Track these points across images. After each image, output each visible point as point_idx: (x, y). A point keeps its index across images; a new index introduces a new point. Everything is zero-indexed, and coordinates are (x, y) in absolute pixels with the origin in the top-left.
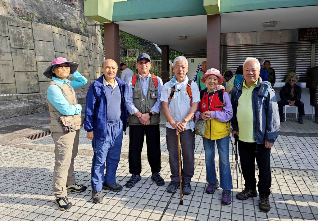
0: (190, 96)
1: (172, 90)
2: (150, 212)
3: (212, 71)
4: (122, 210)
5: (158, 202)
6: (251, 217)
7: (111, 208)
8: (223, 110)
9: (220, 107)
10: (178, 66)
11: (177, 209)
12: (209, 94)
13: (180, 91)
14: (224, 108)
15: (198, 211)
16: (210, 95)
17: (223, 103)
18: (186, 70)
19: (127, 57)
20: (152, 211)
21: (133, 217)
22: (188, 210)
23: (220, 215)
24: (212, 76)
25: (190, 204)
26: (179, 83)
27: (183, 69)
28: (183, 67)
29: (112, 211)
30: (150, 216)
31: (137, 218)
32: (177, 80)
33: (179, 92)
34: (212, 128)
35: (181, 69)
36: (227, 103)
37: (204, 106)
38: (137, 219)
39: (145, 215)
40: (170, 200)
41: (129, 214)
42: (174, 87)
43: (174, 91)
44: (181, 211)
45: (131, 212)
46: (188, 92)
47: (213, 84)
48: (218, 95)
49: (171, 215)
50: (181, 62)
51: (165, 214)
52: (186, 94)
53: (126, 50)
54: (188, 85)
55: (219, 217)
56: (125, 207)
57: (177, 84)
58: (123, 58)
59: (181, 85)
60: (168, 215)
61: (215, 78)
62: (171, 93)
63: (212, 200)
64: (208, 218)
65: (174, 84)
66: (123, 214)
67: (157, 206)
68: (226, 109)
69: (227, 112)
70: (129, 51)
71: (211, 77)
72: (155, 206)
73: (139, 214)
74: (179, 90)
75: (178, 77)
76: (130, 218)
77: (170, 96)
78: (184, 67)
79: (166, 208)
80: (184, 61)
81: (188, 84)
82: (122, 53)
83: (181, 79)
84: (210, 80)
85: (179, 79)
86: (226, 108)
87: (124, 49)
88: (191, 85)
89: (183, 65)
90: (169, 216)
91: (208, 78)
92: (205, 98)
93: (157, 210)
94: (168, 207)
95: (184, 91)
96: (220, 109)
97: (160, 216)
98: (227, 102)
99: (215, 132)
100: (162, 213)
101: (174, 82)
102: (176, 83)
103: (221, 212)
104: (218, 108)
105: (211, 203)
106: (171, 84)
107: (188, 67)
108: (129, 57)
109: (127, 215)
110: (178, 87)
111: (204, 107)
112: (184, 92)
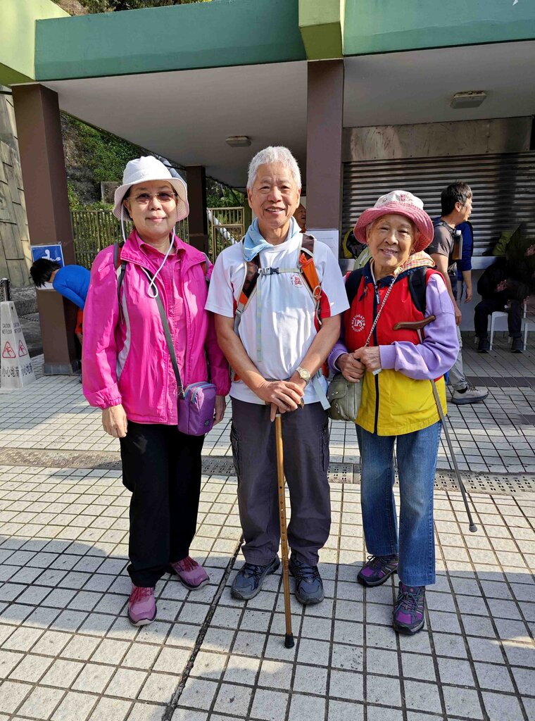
0: (312, 291)
1: (249, 272)
2: (158, 645)
3: (394, 199)
4: (69, 642)
5: (183, 606)
6: (454, 636)
7: (36, 640)
8: (425, 339)
9: (412, 329)
10: (265, 185)
11: (239, 625)
12: (378, 282)
13: (278, 273)
14: (428, 331)
15: (301, 627)
16: (380, 288)
17: (424, 312)
18: (295, 200)
19: (103, 203)
20: (163, 639)
21: (103, 666)
22: (269, 627)
23: (365, 637)
24: (393, 220)
25: (275, 605)
26: (272, 245)
27: (284, 192)
28: (283, 188)
29: (37, 649)
30: (156, 660)
31: (114, 669)
32: (263, 233)
33: (275, 276)
34: (385, 398)
35: (278, 194)
36: (440, 314)
37: (359, 323)
38: (115, 673)
39: (140, 658)
40: (218, 596)
41: (91, 657)
42: (256, 260)
43: (257, 275)
44: (250, 631)
45: (97, 648)
46: (303, 274)
47: (395, 249)
48: (409, 288)
49: (220, 649)
50: (275, 169)
51: (202, 647)
52: (299, 283)
53: (100, 184)
54: (302, 252)
55: (361, 643)
56: (79, 632)
57: (265, 249)
58: (92, 205)
59: (281, 252)
60: (211, 652)
61: (403, 225)
62: (247, 281)
63: (336, 587)
64: (331, 648)
65: (256, 249)
66: (73, 660)
67: (180, 620)
68: (434, 336)
69: (437, 345)
70: (106, 187)
71: (389, 224)
72: (173, 619)
73: (123, 653)
74: (274, 271)
75: (267, 224)
76: (93, 672)
77: (244, 290)
78: (286, 187)
79: (207, 624)
80: (285, 163)
81: (304, 249)
82: (88, 191)
83: (278, 232)
84: (383, 235)
85: (271, 235)
86: (434, 331)
87: (93, 182)
88: (312, 251)
89: (282, 179)
90: (216, 652)
91: (379, 225)
92: (363, 297)
93: (178, 635)
94: (210, 620)
95: (293, 274)
96: (412, 333)
97: (188, 654)
98: (438, 311)
99: (392, 411)
100: (192, 644)
101: (253, 244)
102: (263, 245)
103: (365, 627)
104: (407, 333)
105: (335, 597)
106: (243, 251)
107: (299, 185)
108: (109, 202)
109: (86, 662)
110: (270, 259)
111: (358, 328)
112: (291, 274)
